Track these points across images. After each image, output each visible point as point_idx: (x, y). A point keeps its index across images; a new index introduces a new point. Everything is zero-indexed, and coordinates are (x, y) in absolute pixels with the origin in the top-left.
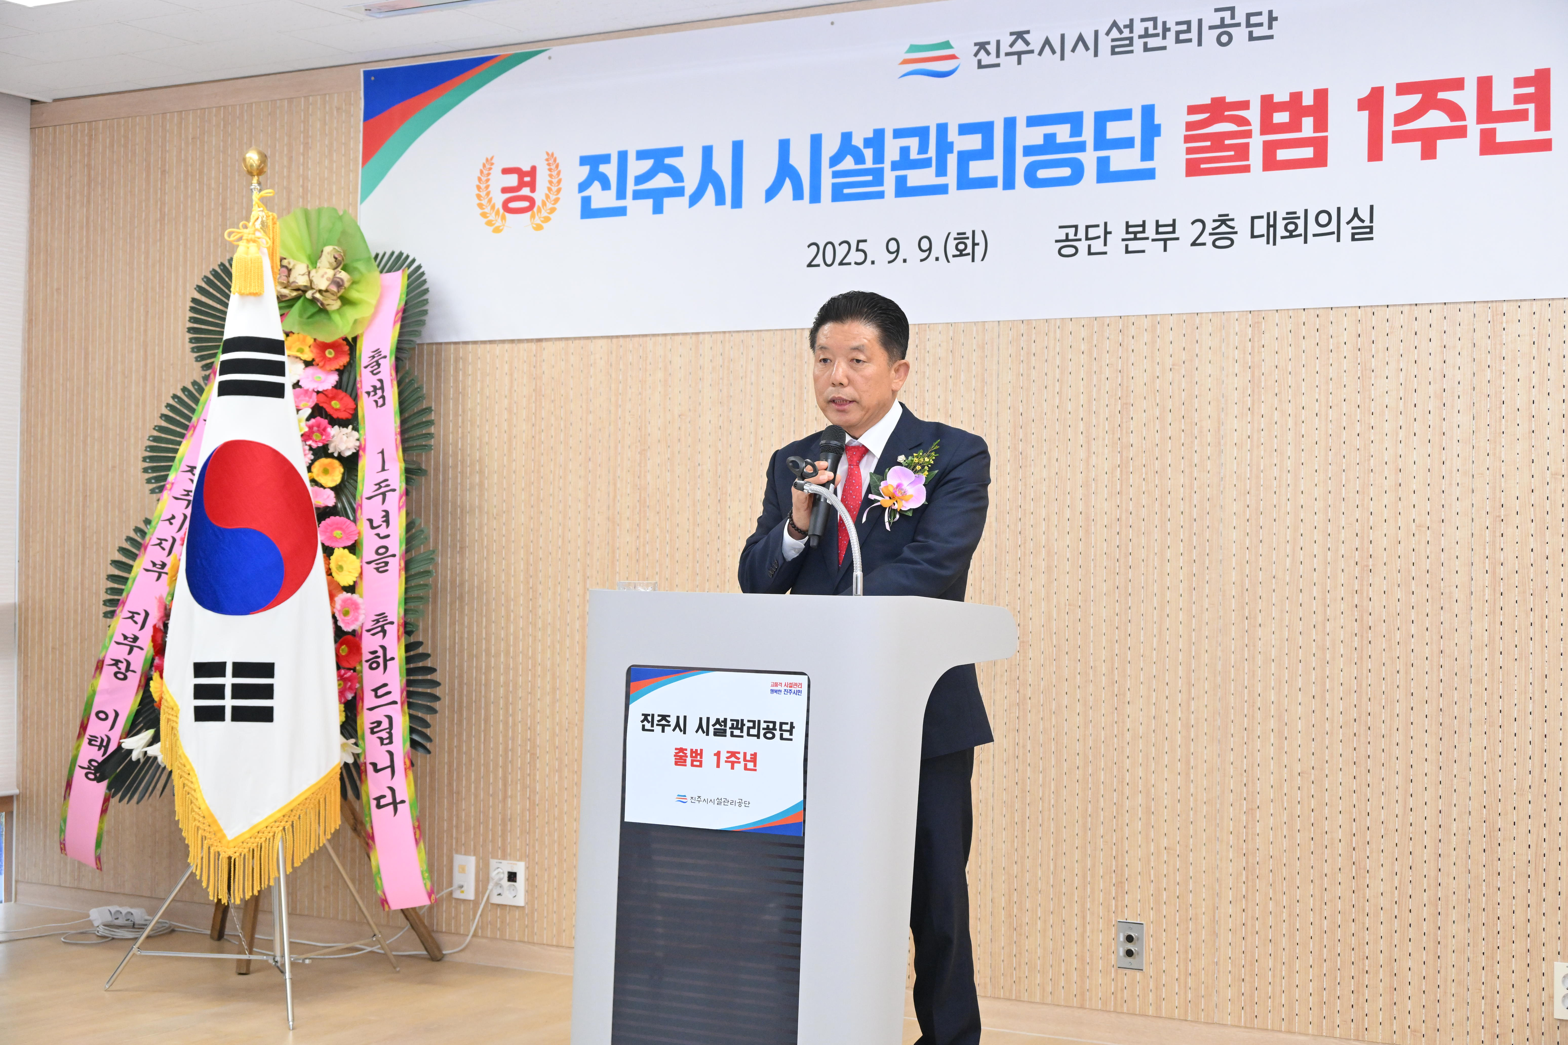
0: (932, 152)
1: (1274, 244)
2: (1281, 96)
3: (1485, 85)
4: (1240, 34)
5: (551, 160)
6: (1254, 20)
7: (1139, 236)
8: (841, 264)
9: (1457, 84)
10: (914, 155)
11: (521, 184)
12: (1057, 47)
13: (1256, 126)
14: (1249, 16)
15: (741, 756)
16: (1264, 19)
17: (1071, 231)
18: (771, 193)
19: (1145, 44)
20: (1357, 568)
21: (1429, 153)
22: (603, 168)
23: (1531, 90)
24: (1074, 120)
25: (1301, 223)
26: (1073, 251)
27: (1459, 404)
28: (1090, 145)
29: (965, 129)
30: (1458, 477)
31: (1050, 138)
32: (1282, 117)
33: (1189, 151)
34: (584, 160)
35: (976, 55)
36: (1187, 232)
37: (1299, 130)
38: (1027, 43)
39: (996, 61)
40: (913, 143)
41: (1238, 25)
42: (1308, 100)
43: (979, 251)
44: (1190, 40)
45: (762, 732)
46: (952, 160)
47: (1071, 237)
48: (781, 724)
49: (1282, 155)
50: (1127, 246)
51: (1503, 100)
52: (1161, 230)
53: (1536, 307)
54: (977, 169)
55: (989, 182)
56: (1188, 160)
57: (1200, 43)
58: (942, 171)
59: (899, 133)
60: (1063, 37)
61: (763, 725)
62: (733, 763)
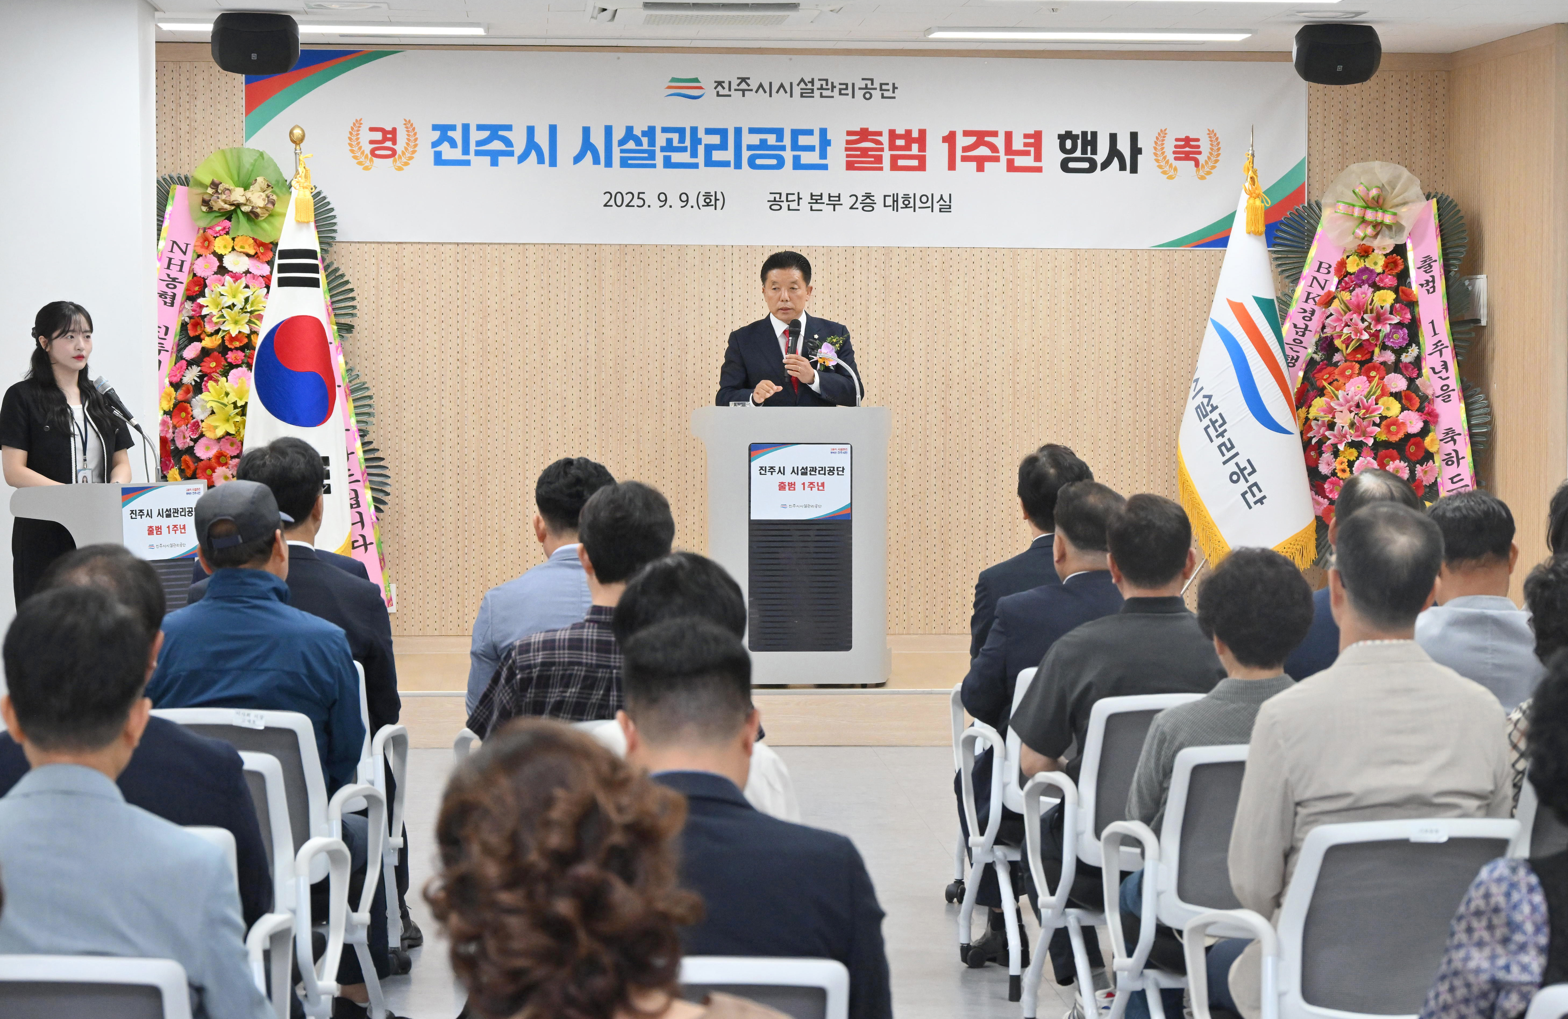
0: (688, 143)
1: (897, 211)
2: (900, 131)
3: (1009, 136)
4: (877, 94)
5: (409, 125)
6: (884, 87)
7: (819, 201)
8: (627, 206)
9: (995, 134)
10: (676, 143)
11: (385, 139)
12: (767, 89)
13: (886, 146)
14: (881, 85)
15: (816, 484)
16: (890, 87)
17: (777, 196)
18: (577, 159)
19: (821, 93)
20: (943, 386)
21: (980, 168)
22: (450, 133)
23: (1032, 141)
24: (779, 133)
25: (912, 200)
26: (778, 207)
27: (996, 301)
28: (788, 147)
29: (709, 131)
30: (995, 339)
31: (763, 142)
32: (900, 142)
33: (848, 156)
34: (435, 127)
35: (716, 88)
36: (847, 201)
37: (911, 150)
38: (749, 85)
39: (729, 93)
40: (675, 137)
41: (875, 89)
42: (915, 134)
43: (719, 204)
44: (847, 94)
45: (827, 472)
46: (701, 149)
47: (777, 199)
48: (837, 468)
49: (901, 163)
50: (811, 207)
51: (1018, 144)
52: (831, 199)
53: (1034, 252)
54: (717, 155)
55: (726, 164)
56: (847, 161)
57: (853, 97)
58: (694, 154)
59: (665, 130)
60: (771, 83)
61: (827, 469)
62: (811, 488)
